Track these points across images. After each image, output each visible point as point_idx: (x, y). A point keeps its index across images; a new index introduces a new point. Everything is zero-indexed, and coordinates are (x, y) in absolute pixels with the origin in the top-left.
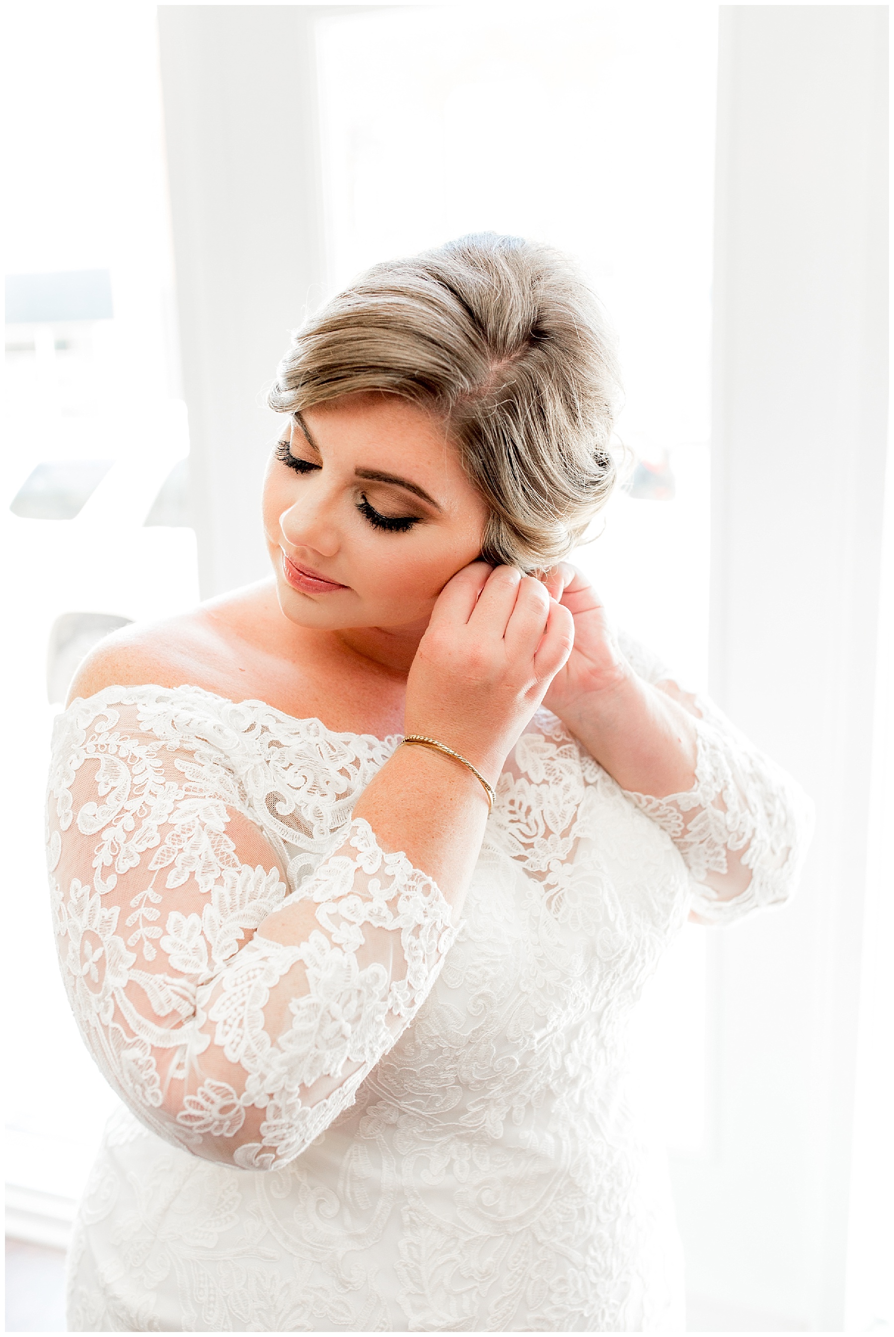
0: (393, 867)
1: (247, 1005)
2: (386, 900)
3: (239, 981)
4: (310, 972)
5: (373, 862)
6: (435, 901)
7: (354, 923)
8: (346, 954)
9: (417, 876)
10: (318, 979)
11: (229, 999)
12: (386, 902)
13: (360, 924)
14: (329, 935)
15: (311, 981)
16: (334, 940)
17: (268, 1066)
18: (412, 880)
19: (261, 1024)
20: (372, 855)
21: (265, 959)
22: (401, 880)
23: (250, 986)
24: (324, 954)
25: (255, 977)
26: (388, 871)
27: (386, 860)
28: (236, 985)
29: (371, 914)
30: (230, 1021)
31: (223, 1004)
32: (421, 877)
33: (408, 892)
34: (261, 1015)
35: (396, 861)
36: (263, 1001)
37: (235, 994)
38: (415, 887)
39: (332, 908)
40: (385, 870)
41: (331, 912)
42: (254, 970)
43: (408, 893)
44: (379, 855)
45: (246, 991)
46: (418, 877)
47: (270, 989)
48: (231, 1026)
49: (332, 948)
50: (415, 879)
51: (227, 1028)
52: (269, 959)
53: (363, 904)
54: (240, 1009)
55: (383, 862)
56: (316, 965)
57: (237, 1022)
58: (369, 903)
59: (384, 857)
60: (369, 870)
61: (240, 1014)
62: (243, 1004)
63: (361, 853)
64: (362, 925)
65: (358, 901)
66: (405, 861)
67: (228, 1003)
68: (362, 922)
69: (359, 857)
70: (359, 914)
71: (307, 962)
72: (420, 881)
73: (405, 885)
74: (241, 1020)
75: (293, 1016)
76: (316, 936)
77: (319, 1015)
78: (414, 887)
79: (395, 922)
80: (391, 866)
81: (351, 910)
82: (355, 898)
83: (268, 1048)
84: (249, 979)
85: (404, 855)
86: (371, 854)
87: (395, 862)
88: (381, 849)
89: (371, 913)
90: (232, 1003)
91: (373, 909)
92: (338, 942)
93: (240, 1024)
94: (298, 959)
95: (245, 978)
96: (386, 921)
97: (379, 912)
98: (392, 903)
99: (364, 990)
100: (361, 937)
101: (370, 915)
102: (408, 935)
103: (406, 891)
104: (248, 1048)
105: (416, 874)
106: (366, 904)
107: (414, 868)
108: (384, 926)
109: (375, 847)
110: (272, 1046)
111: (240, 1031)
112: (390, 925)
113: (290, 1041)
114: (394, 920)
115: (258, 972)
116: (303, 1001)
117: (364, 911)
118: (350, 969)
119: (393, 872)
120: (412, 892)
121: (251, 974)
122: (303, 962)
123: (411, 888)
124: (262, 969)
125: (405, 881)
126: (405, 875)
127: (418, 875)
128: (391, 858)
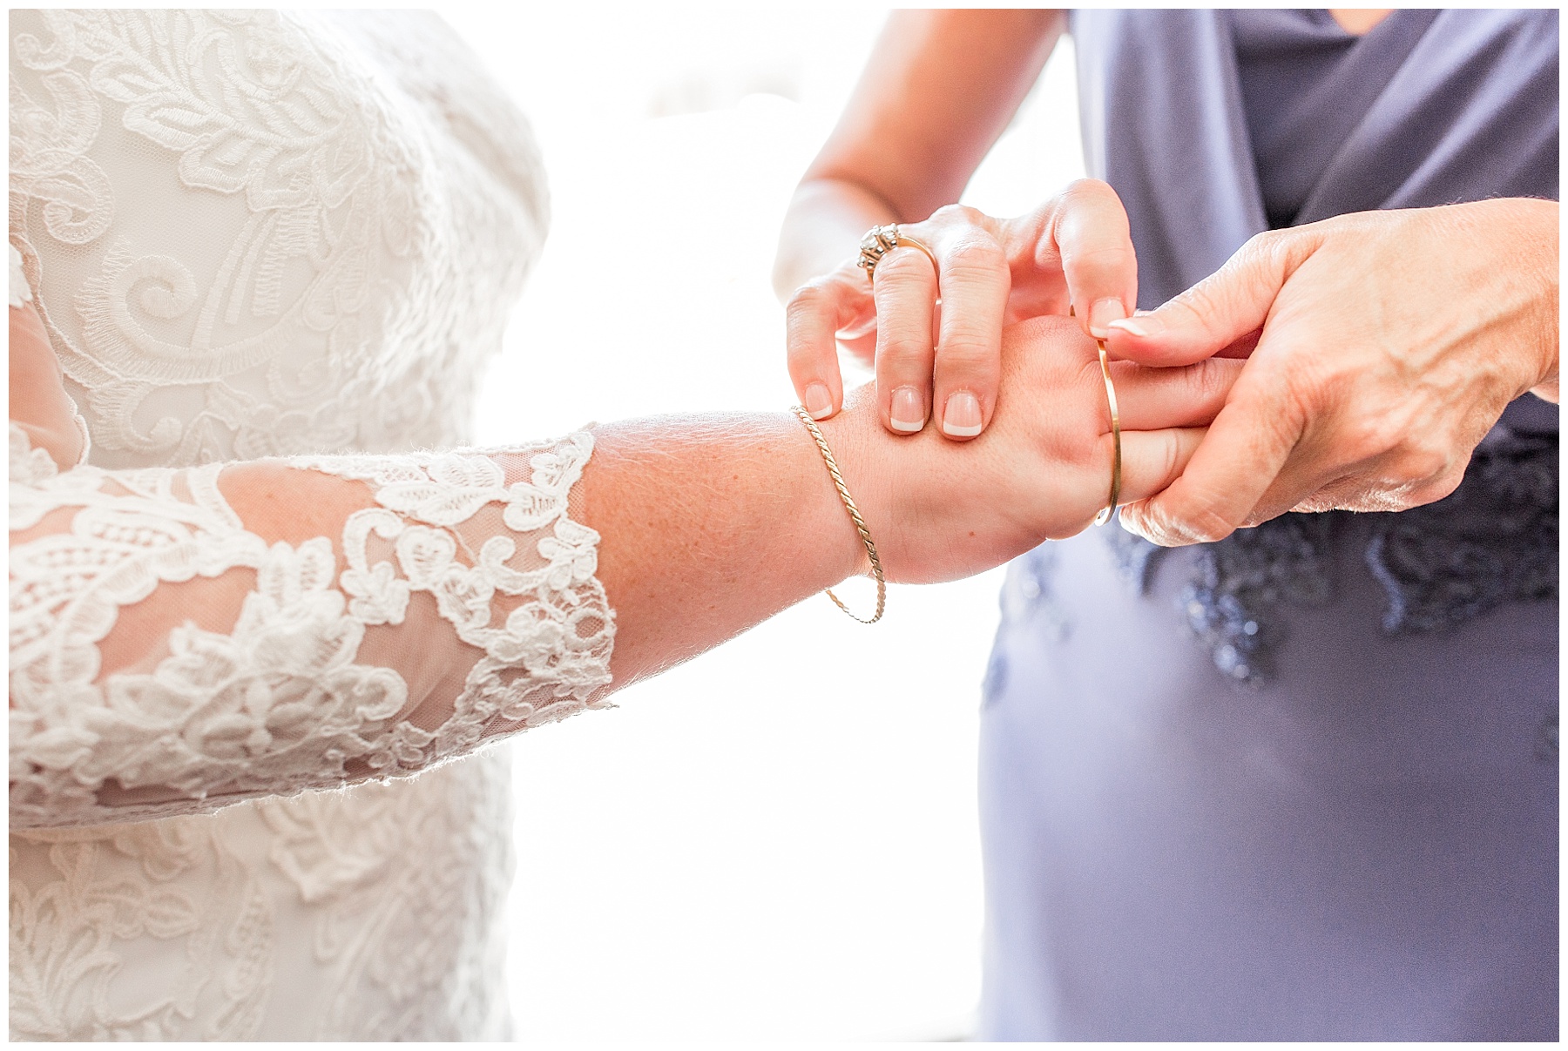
0: (560, 547)
1: (94, 583)
2: (499, 587)
3: (112, 533)
4: (256, 602)
5: (534, 512)
6: (589, 653)
7: (406, 578)
8: (347, 617)
9: (592, 592)
10: (260, 621)
11: (69, 551)
12: (497, 591)
13: (415, 588)
14: (343, 565)
15: (247, 617)
16: (345, 581)
17: (62, 712)
18: (577, 593)
19: (99, 632)
20: (544, 502)
21: (193, 528)
22: (554, 576)
23: (125, 554)
24: (308, 589)
25: (148, 544)
26: (545, 547)
27: (558, 528)
28: (101, 536)
29: (451, 588)
30: (41, 591)
31: (51, 554)
32: (598, 602)
33: (552, 605)
34: (110, 617)
35: (574, 540)
36: (132, 594)
37: (87, 550)
38: (572, 609)
39: (389, 527)
40: (541, 542)
41: (383, 532)
42: (155, 532)
43: (550, 608)
44: (554, 509)
45: (112, 557)
46: (593, 596)
47: (161, 582)
48: (37, 600)
49: (330, 587)
50: (584, 595)
51: (26, 599)
52: (199, 534)
53: (451, 562)
54: (77, 582)
55: (551, 526)
56: (278, 597)
57: (53, 602)
58: (464, 567)
59: (560, 519)
60: (515, 518)
61: (69, 590)
62: (89, 577)
63: (530, 485)
64: (417, 592)
65: (446, 547)
66: (592, 552)
67: (60, 557)
68: (421, 586)
69: (520, 487)
70: (429, 572)
71: (264, 580)
72: (591, 605)
73: (555, 592)
74: (63, 605)
75: (169, 653)
76: (318, 549)
77: (222, 684)
78: (569, 605)
79: (485, 633)
80: (556, 541)
81: (421, 554)
82: (447, 540)
83: (82, 683)
84: (133, 541)
85: (595, 540)
86: (544, 499)
87: (571, 541)
88: (567, 504)
89: (451, 586)
90: (69, 563)
91: (459, 582)
92: (349, 589)
93: (56, 610)
94: (251, 564)
95: (127, 535)
96: (467, 620)
97: (467, 596)
98: (503, 602)
99: (339, 698)
100: (399, 610)
101: (447, 587)
102: (488, 671)
103: (550, 602)
104: (43, 660)
105: (591, 588)
106: (456, 564)
107: (597, 574)
108: (456, 625)
109: (561, 492)
110: (94, 682)
111: (48, 620)
112: (469, 632)
113: (134, 694)
114: (486, 630)
115: (159, 540)
116: (208, 641)
117: (438, 574)
118: (336, 649)
119: (553, 555)
120: (559, 610)
121: (144, 536)
122: (256, 575)
123: (563, 605)
124: (172, 539)
125: (561, 583)
126: (570, 575)
127: (596, 593)
128: (570, 530)
